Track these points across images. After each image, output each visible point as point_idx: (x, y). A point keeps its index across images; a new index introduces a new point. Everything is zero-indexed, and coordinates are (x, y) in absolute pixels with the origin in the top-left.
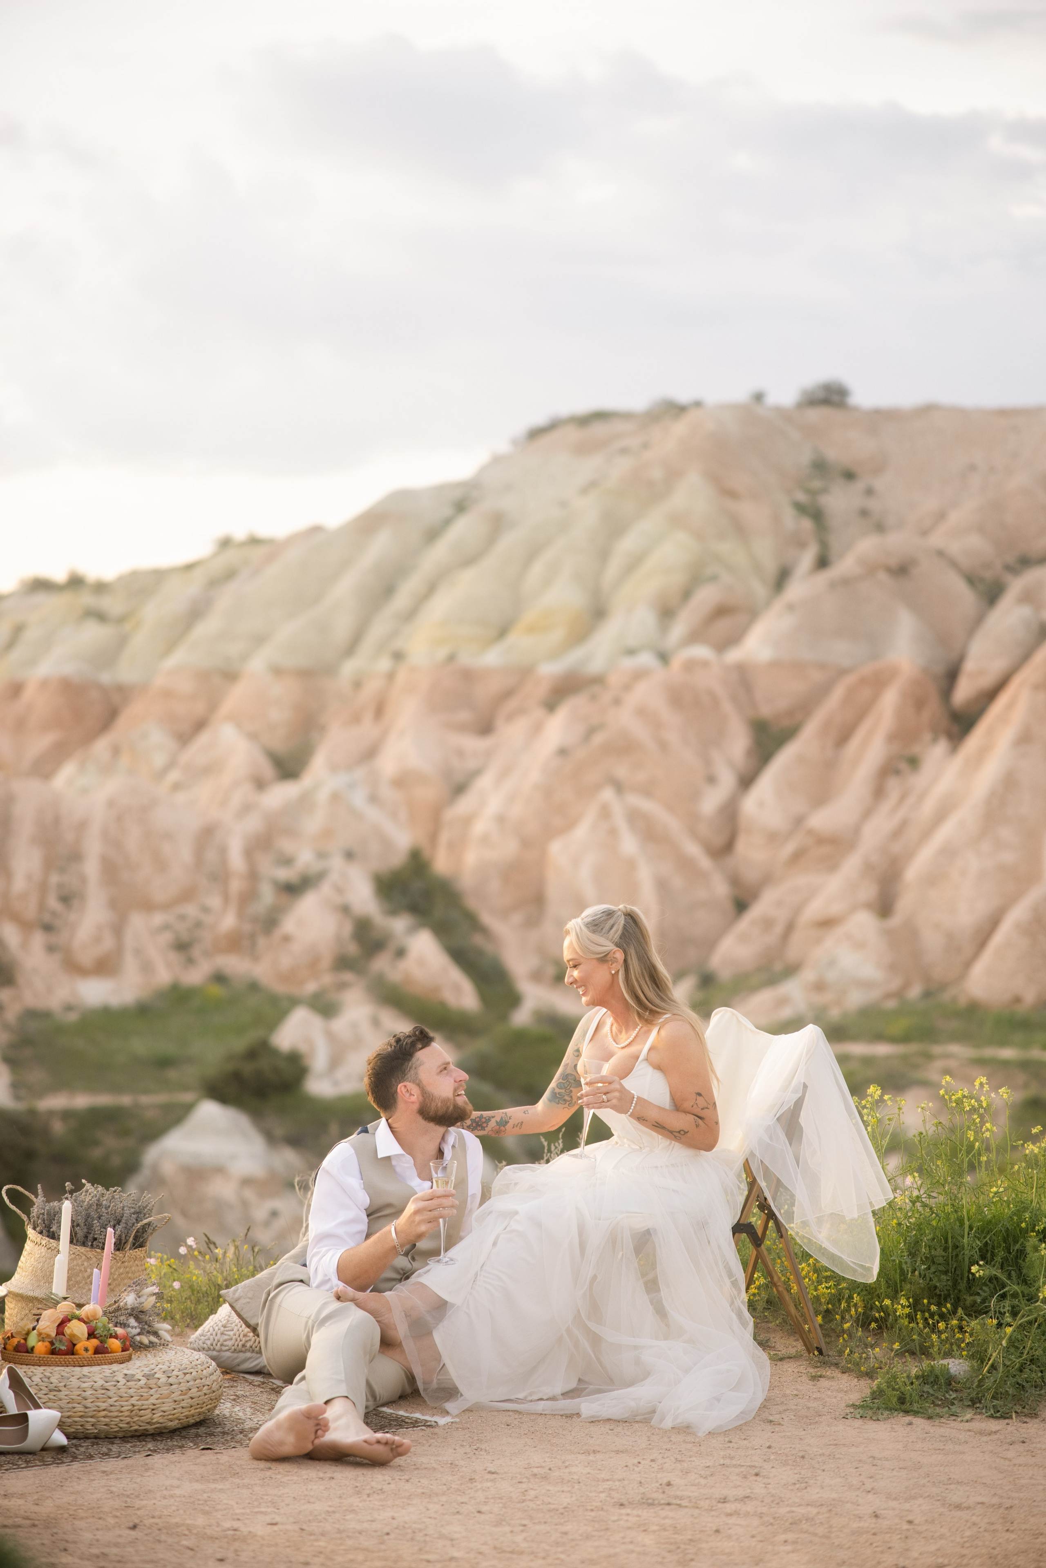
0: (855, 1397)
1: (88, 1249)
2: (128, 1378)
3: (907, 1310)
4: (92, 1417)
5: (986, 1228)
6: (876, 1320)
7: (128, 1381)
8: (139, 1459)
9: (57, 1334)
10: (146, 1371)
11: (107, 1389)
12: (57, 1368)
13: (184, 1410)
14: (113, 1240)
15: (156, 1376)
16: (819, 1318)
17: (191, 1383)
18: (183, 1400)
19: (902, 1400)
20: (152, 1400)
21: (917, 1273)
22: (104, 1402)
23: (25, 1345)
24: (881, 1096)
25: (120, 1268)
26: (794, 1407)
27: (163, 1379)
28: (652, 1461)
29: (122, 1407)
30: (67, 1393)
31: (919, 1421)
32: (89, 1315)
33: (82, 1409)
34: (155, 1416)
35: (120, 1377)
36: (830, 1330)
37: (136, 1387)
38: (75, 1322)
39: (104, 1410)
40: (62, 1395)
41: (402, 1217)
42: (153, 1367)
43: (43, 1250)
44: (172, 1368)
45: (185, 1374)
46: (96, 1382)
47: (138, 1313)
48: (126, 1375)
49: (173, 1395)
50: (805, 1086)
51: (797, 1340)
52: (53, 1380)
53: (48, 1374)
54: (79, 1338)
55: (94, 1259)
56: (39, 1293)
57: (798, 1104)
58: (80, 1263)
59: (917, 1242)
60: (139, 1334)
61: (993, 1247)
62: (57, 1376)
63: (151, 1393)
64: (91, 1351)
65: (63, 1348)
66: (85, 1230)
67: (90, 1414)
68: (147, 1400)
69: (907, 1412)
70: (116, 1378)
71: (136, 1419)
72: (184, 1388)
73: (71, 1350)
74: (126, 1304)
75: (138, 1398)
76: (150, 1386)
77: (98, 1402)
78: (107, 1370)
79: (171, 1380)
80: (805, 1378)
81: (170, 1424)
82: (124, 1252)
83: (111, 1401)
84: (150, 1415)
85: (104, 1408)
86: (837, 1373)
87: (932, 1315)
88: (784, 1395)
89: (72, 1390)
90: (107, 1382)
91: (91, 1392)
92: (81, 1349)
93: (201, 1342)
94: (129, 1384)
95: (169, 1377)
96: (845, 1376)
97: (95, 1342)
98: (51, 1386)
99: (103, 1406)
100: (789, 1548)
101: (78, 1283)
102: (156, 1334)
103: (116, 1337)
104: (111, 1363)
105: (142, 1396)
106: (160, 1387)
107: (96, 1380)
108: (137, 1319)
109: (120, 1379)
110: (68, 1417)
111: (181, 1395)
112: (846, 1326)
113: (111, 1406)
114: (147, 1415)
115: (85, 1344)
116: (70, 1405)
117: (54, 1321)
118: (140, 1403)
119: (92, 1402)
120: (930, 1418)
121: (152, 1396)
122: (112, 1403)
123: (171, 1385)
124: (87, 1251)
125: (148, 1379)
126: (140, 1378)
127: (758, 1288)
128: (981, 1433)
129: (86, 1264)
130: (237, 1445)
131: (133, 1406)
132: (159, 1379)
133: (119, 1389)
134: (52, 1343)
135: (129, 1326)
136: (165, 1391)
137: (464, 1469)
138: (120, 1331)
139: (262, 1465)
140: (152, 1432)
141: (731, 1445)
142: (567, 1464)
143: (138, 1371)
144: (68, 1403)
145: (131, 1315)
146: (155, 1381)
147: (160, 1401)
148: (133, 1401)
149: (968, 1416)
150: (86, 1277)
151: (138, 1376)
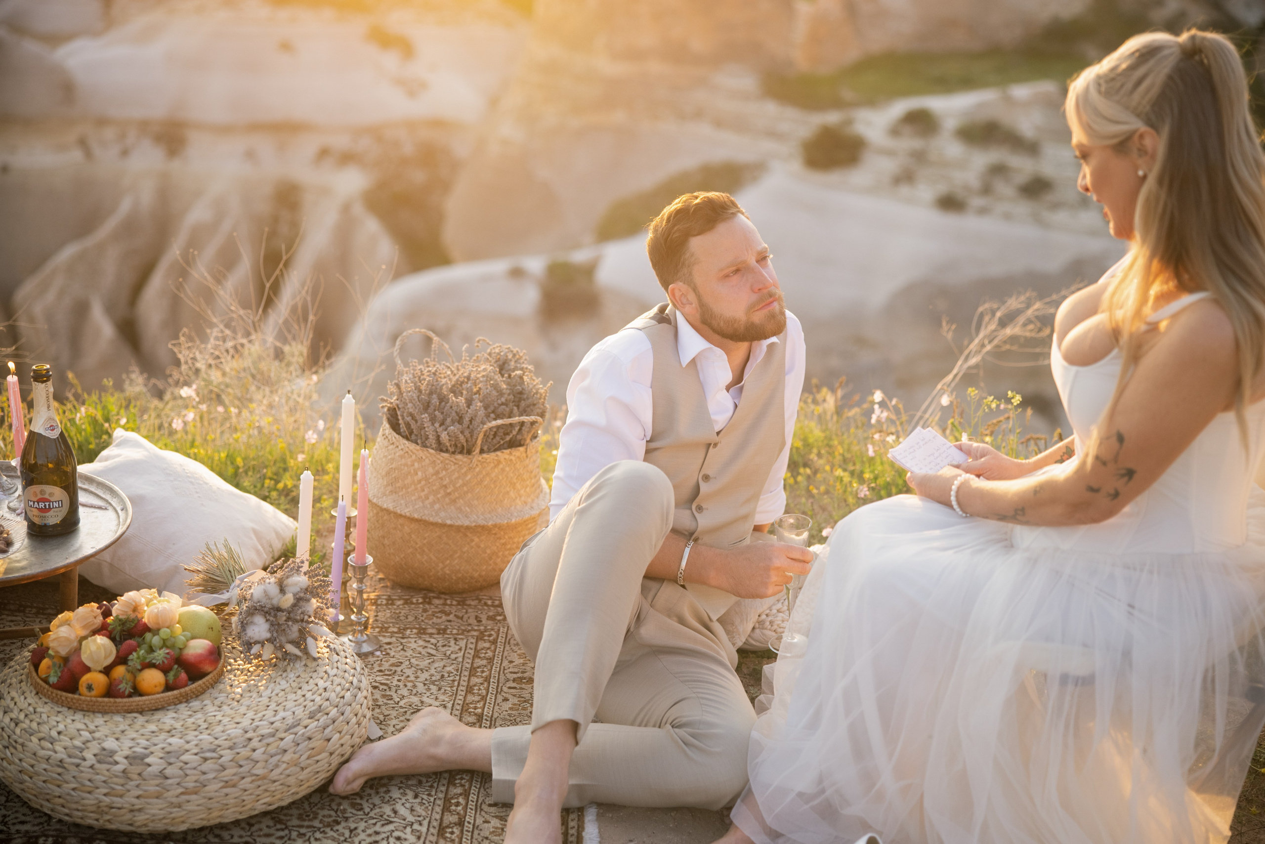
1: (418, 447)
2: (106, 756)
7: (99, 762)
9: (75, 649)
11: (64, 768)
15: (148, 760)
18: (189, 801)
22: (58, 786)
25: (465, 474)
29: (83, 799)
30: (22, 756)
39: (60, 797)
44: (187, 747)
45: (206, 759)
46: (56, 753)
48: (104, 749)
52: (18, 731)
54: (93, 665)
55: (427, 461)
58: (409, 463)
63: (128, 787)
64: (100, 689)
68: (121, 796)
70: (85, 753)
71: (108, 817)
73: (73, 684)
75: (105, 791)
76: (130, 775)
77: (51, 783)
79: (168, 772)
82: (470, 457)
83: (66, 787)
89: (28, 754)
90: (70, 756)
91: (45, 766)
92: (83, 686)
94: (98, 766)
95: (170, 764)
97: (119, 671)
99: (57, 791)
104: (127, 713)
105: (113, 789)
106: (145, 780)
107: (58, 748)
109: (88, 755)
113: (67, 794)
118: (107, 800)
119: (43, 782)
121: (129, 791)
122: (67, 791)
123: (167, 778)
124: (418, 450)
125: (131, 764)
129: (416, 465)
132: (149, 765)
133: (82, 772)
136: (151, 787)
144: (20, 771)
146: (138, 769)
147: (142, 800)
148: (99, 794)
150: (416, 481)
151: (120, 757)
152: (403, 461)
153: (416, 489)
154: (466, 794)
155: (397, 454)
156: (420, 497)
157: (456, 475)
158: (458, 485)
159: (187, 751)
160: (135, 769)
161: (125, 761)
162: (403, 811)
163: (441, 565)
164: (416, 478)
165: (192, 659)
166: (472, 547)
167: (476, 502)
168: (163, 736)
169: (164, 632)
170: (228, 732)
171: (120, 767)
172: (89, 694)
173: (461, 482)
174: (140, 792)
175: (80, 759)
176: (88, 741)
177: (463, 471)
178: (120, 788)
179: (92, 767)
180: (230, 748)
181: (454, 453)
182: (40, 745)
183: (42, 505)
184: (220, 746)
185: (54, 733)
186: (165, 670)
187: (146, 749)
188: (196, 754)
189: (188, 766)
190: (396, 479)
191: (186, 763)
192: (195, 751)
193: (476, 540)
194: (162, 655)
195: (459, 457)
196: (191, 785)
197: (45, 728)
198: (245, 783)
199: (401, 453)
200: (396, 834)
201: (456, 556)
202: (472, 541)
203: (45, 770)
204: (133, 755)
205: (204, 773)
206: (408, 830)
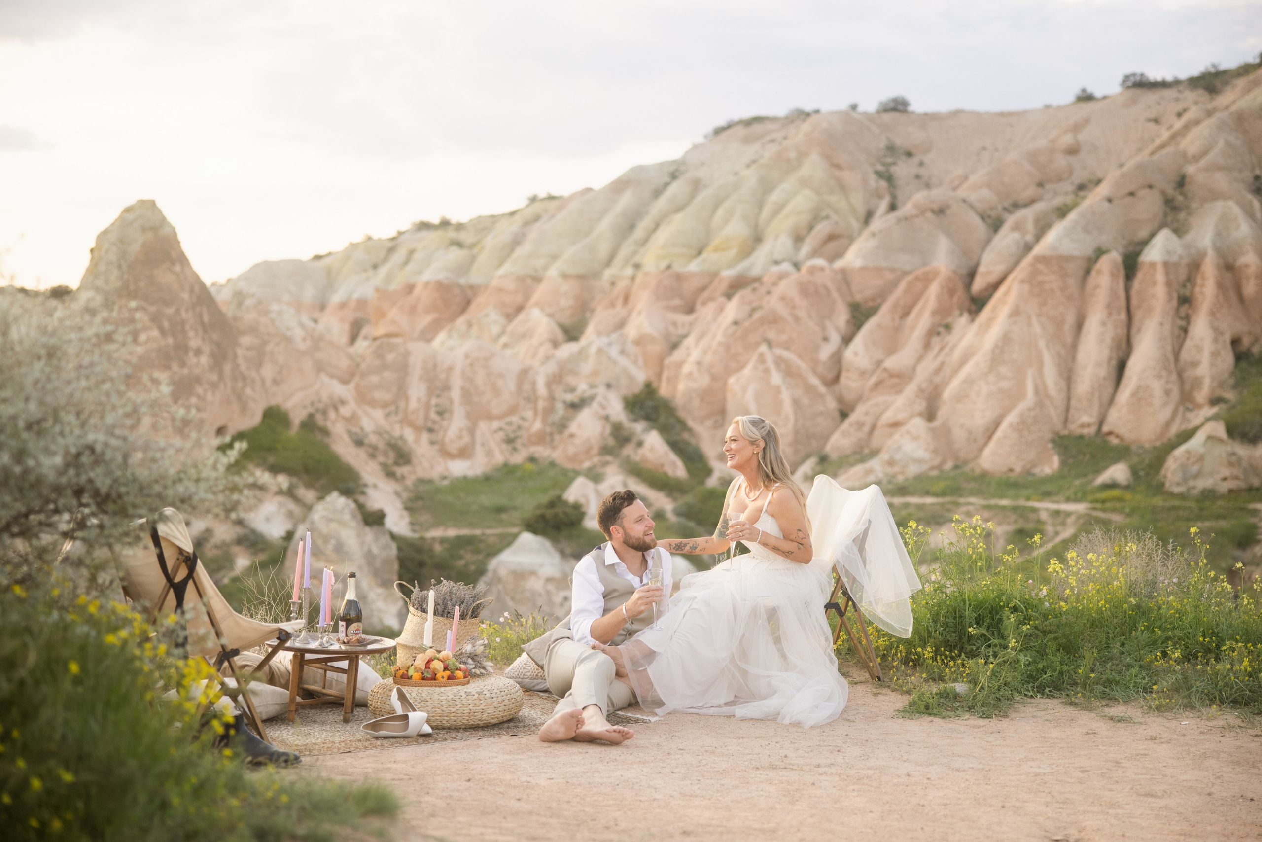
0: (899, 706)
1: (444, 618)
2: (468, 693)
3: (931, 654)
4: (446, 716)
5: (979, 605)
6: (913, 661)
7: (467, 695)
8: (473, 741)
9: (426, 668)
10: (478, 690)
11: (455, 700)
12: (426, 688)
13: (500, 713)
14: (459, 613)
15: (484, 693)
16: (879, 659)
17: (505, 697)
19: (927, 707)
20: (482, 707)
21: (937, 632)
23: (407, 675)
24: (917, 527)
25: (464, 630)
26: (862, 712)
27: (488, 695)
28: (777, 743)
31: (937, 720)
32: (445, 657)
33: (441, 712)
35: (463, 693)
36: (886, 666)
37: (472, 699)
38: (436, 661)
40: (428, 704)
41: (629, 601)
42: (482, 687)
43: (419, 619)
44: (493, 688)
45: (501, 692)
47: (473, 656)
48: (466, 692)
49: (494, 704)
50: (870, 521)
51: (865, 672)
52: (423, 695)
53: (420, 691)
54: (438, 670)
55: (448, 624)
56: (415, 644)
57: (866, 532)
58: (440, 627)
59: (938, 614)
60: (474, 668)
61: (984, 617)
62: (426, 693)
64: (446, 678)
65: (429, 676)
66: (443, 607)
67: (445, 715)
69: (930, 714)
70: (460, 694)
71: (472, 718)
72: (500, 700)
73: (434, 678)
74: (466, 651)
76: (480, 698)
78: (455, 689)
79: (493, 695)
80: (870, 695)
81: (492, 721)
82: (466, 620)
83: (457, 707)
84: (480, 716)
86: (889, 691)
87: (946, 657)
88: (857, 705)
89: (434, 700)
90: (455, 696)
91: (446, 702)
92: (439, 677)
93: (511, 674)
94: (468, 697)
95: (491, 693)
96: (894, 693)
97: (448, 673)
98: (422, 699)
99: (453, 710)
100: (855, 794)
101: (439, 638)
102: (484, 668)
103: (460, 670)
104: (458, 685)
107: (448, 695)
108: (473, 659)
109: (463, 694)
110: (433, 717)
111: (498, 704)
112: (895, 664)
114: (479, 716)
115: (442, 674)
116: (434, 710)
117: (424, 661)
118: (474, 708)
120: (943, 718)
121: (481, 704)
124: (444, 620)
125: (479, 695)
126: (475, 694)
127: (843, 641)
128: (974, 727)
129: (443, 627)
130: (532, 733)
131: (471, 710)
132: (486, 694)
133: (462, 700)
134: (423, 674)
135: (468, 664)
136: (489, 701)
137: (665, 747)
138: (462, 666)
139: (546, 744)
140: (482, 725)
141: (824, 734)
142: (726, 744)
143: (473, 690)
144: (432, 708)
145: (469, 657)
147: (486, 707)
148: (470, 707)
149: (967, 717)
150: (443, 635)
151: (474, 693)
160: (481, 696)
172: (443, 680)
183: (357, 632)
187: (480, 690)
199: (438, 623)
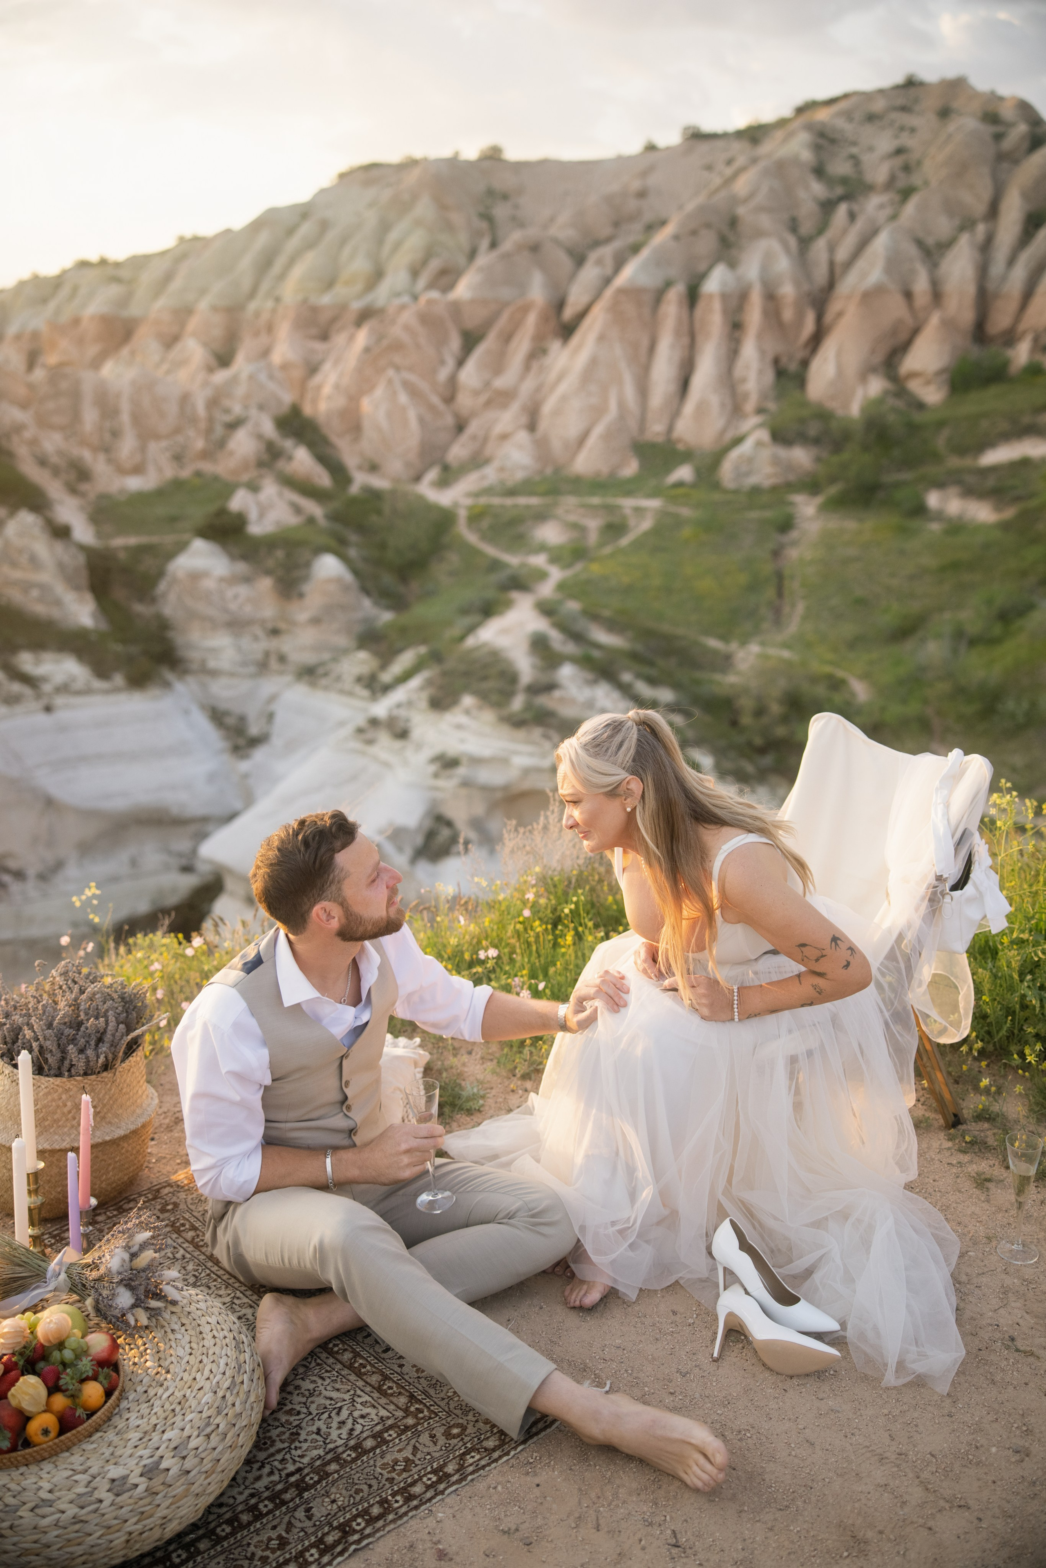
1: (64, 1080)
2: (118, 1486)
7: (118, 1495)
11: (82, 1521)
15: (164, 1465)
18: (209, 1484)
22: (79, 1544)
27: (175, 1468)
29: (111, 1542)
30: (15, 1539)
32: (51, 1339)
33: (44, 1562)
34: (166, 1530)
35: (103, 1490)
37: (131, 1501)
38: (26, 1376)
44: (186, 1433)
45: (208, 1436)
46: (63, 1512)
48: (113, 1480)
49: (193, 1488)
54: (32, 1411)
58: (56, 1098)
60: (133, 1307)
63: (157, 1502)
64: (54, 1428)
66: (59, 1055)
68: (151, 1516)
70: (97, 1495)
71: (137, 1546)
73: (20, 1440)
75: (135, 1520)
76: (154, 1490)
77: (69, 1546)
79: (188, 1464)
82: (115, 1069)
83: (90, 1540)
85: (81, 1553)
89: (24, 1533)
90: (82, 1508)
91: (56, 1533)
92: (36, 1434)
94: (119, 1499)
97: (60, 1401)
99: (79, 1550)
103: (95, 1365)
104: (89, 1440)
105: (142, 1513)
106: (170, 1486)
107: (62, 1507)
108: (128, 1286)
109: (101, 1495)
111: (206, 1478)
113: (92, 1546)
114: (157, 1533)
115: (43, 1423)
116: (24, 1559)
118: (139, 1527)
119: (58, 1550)
121: (159, 1506)
122: (92, 1543)
123: (188, 1472)
124: (64, 1083)
125: (150, 1479)
126: (137, 1480)
129: (64, 1097)
131: (130, 1533)
132: (168, 1470)
133: (103, 1515)
136: (178, 1490)
144: (19, 1556)
145: (120, 1281)
146: (159, 1479)
147: (173, 1507)
148: (129, 1527)
151: (134, 1479)
152: (50, 1098)
153: (67, 1120)
154: (357, 1355)
155: (41, 1094)
156: (73, 1126)
157: (103, 1092)
158: (105, 1102)
159: (189, 1437)
160: (157, 1481)
161: (143, 1479)
162: (334, 1395)
163: (98, 1182)
164: (66, 1110)
165: (104, 1355)
166: (122, 1154)
167: (121, 1111)
168: (156, 1436)
169: (72, 1343)
170: (203, 1401)
171: (141, 1488)
172: (47, 1439)
173: (107, 1097)
174: (170, 1501)
175: (95, 1503)
176: (90, 1482)
177: (108, 1086)
178: (149, 1507)
179: (112, 1505)
180: (219, 1413)
181: (99, 1072)
182: (38, 1515)
184: (210, 1417)
185: (44, 1495)
186: (95, 1378)
187: (152, 1457)
188: (198, 1436)
189: (200, 1450)
190: (44, 1119)
191: (197, 1449)
192: (196, 1433)
193: (126, 1145)
194: (89, 1364)
195: (105, 1074)
196: (210, 1465)
197: (28, 1496)
198: (241, 1441)
199: (46, 1090)
200: (356, 1414)
201: (110, 1168)
202: (122, 1148)
203: (56, 1537)
204: (147, 1469)
205: (214, 1449)
206: (359, 1406)
